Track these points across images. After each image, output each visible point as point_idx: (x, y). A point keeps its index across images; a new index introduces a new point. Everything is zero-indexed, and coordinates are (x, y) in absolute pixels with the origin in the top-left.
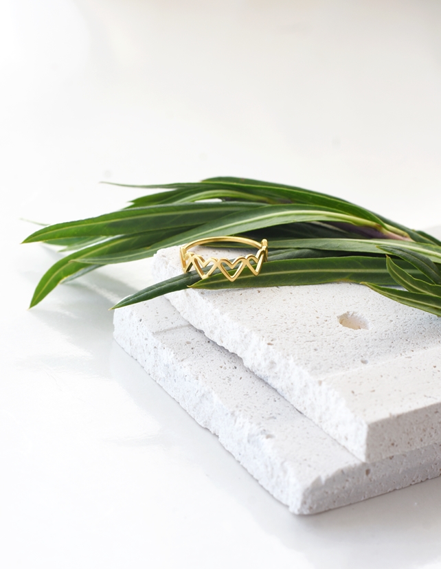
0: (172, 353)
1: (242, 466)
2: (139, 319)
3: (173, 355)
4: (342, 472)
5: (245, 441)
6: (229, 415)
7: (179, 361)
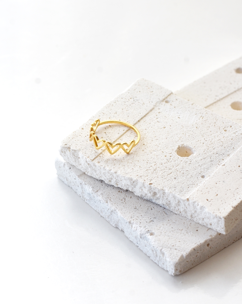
0: (91, 187)
1: (140, 249)
2: (69, 168)
3: (91, 189)
4: (194, 249)
5: (139, 237)
6: (128, 223)
7: (95, 192)
